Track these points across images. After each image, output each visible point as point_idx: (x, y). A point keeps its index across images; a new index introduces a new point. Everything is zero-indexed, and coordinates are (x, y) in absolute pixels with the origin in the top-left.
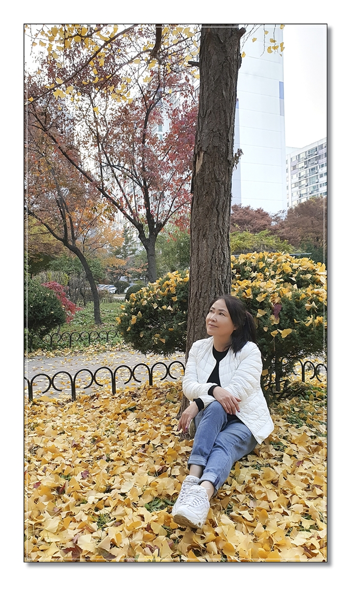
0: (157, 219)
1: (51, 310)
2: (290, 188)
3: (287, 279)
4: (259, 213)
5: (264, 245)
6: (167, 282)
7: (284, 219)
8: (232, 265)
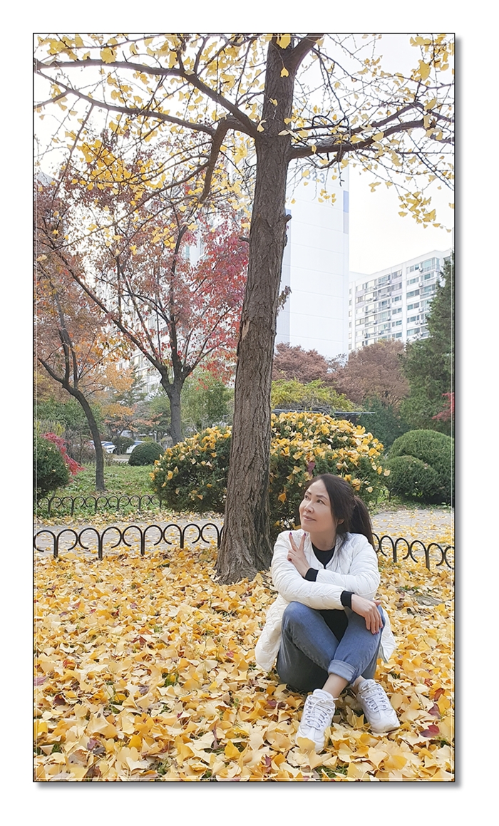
0: (185, 362)
1: (53, 467)
2: (353, 325)
3: (325, 441)
4: (312, 356)
5: (315, 398)
6: (206, 437)
7: (343, 365)
8: (272, 424)
